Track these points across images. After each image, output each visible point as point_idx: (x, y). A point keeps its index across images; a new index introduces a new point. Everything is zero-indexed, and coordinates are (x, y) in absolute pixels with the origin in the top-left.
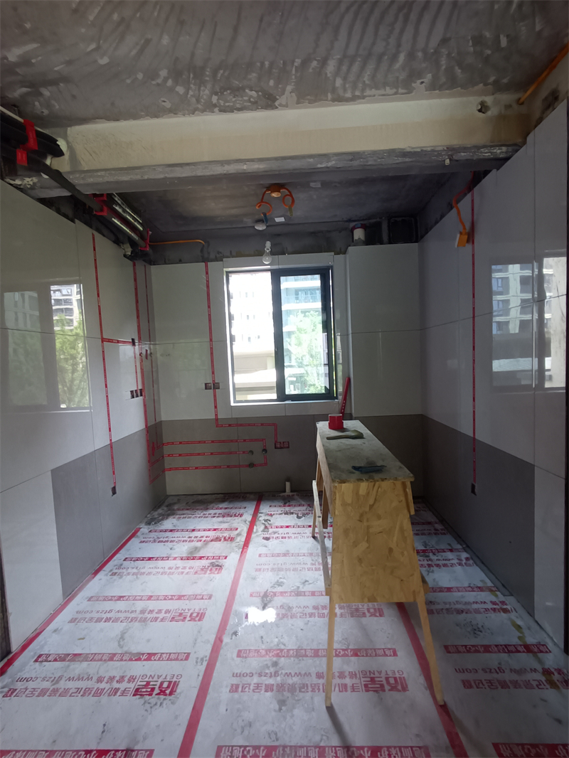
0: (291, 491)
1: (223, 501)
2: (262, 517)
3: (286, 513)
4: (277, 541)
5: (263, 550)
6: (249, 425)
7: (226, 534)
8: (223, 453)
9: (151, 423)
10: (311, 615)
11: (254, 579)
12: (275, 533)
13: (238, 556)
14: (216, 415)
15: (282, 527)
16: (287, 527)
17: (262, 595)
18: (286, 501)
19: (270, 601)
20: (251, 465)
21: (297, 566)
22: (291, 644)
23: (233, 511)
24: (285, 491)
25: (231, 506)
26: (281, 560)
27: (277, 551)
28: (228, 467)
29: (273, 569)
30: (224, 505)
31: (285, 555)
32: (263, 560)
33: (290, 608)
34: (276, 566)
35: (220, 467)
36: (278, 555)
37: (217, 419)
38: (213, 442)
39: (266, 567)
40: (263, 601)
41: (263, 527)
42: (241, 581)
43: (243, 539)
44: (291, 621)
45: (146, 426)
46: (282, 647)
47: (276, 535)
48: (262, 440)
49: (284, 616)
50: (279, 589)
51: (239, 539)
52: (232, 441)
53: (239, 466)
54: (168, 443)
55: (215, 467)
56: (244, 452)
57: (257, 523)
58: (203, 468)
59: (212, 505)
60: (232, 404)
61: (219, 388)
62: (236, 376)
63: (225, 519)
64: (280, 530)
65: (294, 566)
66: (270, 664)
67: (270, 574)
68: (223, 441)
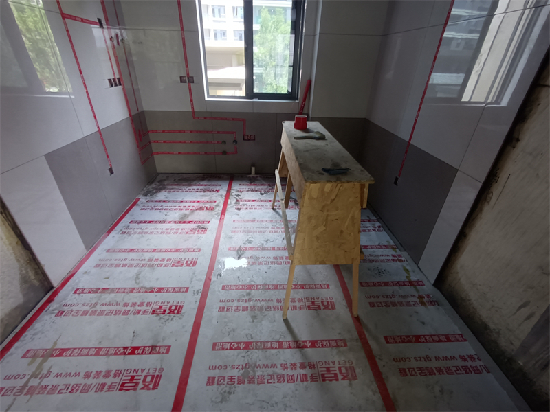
0: (256, 174)
1: (203, 179)
2: (234, 193)
3: (252, 191)
4: (246, 211)
5: (236, 218)
6: (222, 119)
7: (208, 205)
8: (201, 142)
9: (134, 112)
10: (272, 263)
11: (231, 238)
12: (244, 205)
13: (218, 222)
14: (193, 108)
15: (249, 201)
16: (253, 201)
17: (237, 249)
18: (252, 181)
19: (243, 253)
20: (224, 153)
21: (261, 229)
22: (259, 282)
23: (212, 188)
24: (251, 174)
25: (209, 183)
26: (250, 225)
27: (246, 219)
28: (206, 153)
29: (244, 231)
30: (204, 183)
31: (252, 221)
32: (237, 224)
33: (257, 258)
34: (246, 229)
35: (199, 153)
36: (248, 221)
37: (193, 112)
38: (191, 132)
39: (239, 229)
40: (238, 253)
41: (235, 200)
42: (222, 239)
43: (221, 209)
44: (258, 267)
45: (130, 115)
46: (253, 283)
47: (245, 207)
48: (233, 133)
49: (254, 263)
50: (250, 245)
51: (217, 209)
52: (207, 132)
53: (215, 153)
54: (153, 131)
55: (195, 153)
56: (218, 142)
57: (231, 197)
58: (185, 153)
59: (194, 183)
60: (207, 99)
61: (193, 82)
62: (209, 72)
63: (206, 193)
64: (248, 203)
65: (259, 230)
66: (245, 294)
67: (243, 234)
68: (200, 132)
